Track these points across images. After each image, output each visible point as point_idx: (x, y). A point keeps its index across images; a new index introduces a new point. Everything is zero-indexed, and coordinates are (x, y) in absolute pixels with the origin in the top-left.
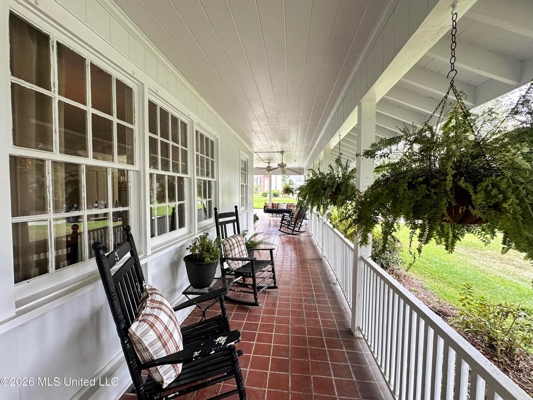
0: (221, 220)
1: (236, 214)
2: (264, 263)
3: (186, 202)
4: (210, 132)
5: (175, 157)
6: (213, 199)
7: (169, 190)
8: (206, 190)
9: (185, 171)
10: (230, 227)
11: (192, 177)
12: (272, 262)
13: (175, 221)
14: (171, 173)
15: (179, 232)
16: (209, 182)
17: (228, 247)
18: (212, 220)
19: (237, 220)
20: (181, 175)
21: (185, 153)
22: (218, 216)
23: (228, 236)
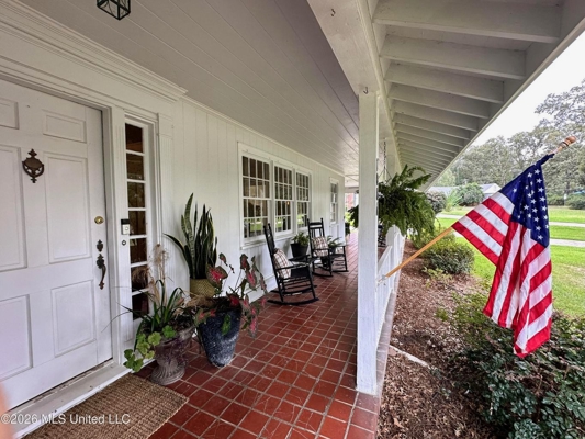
0: (312, 227)
1: (322, 223)
2: (339, 255)
3: (291, 215)
4: (305, 172)
5: (286, 191)
6: (308, 214)
7: (282, 209)
8: (304, 208)
9: (291, 198)
10: (317, 231)
11: (294, 202)
12: (344, 255)
13: (286, 226)
15: (287, 232)
16: (305, 203)
17: (315, 243)
18: (307, 228)
19: (323, 228)
20: (288, 200)
21: (290, 188)
22: (309, 224)
23: (316, 236)
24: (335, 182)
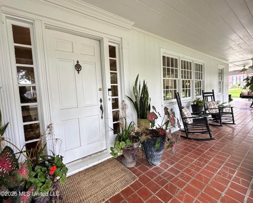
0: (205, 95)
1: (213, 93)
2: (227, 113)
3: (191, 89)
4: (200, 62)
5: (188, 74)
6: (202, 88)
8: (199, 85)
9: (191, 78)
10: (209, 98)
11: (194, 80)
12: (232, 113)
13: (188, 95)
14: (188, 80)
16: (200, 81)
17: (208, 105)
18: (201, 96)
19: (213, 95)
20: (189, 80)
21: (191, 72)
22: (204, 94)
23: (209, 101)
24: (221, 67)
